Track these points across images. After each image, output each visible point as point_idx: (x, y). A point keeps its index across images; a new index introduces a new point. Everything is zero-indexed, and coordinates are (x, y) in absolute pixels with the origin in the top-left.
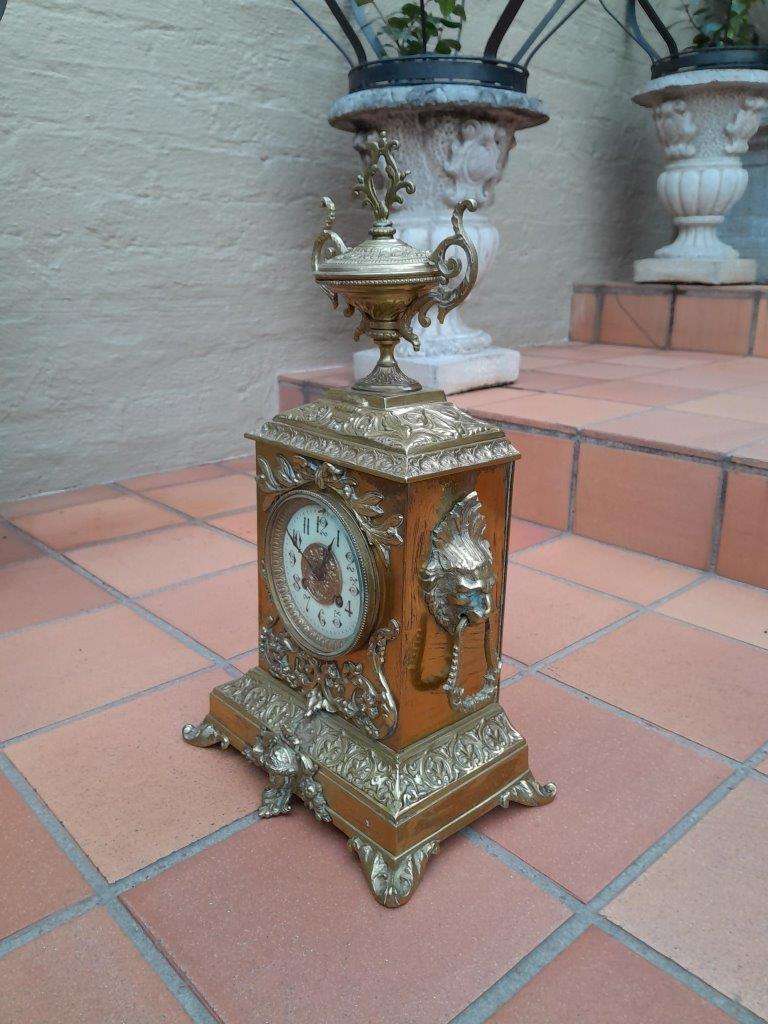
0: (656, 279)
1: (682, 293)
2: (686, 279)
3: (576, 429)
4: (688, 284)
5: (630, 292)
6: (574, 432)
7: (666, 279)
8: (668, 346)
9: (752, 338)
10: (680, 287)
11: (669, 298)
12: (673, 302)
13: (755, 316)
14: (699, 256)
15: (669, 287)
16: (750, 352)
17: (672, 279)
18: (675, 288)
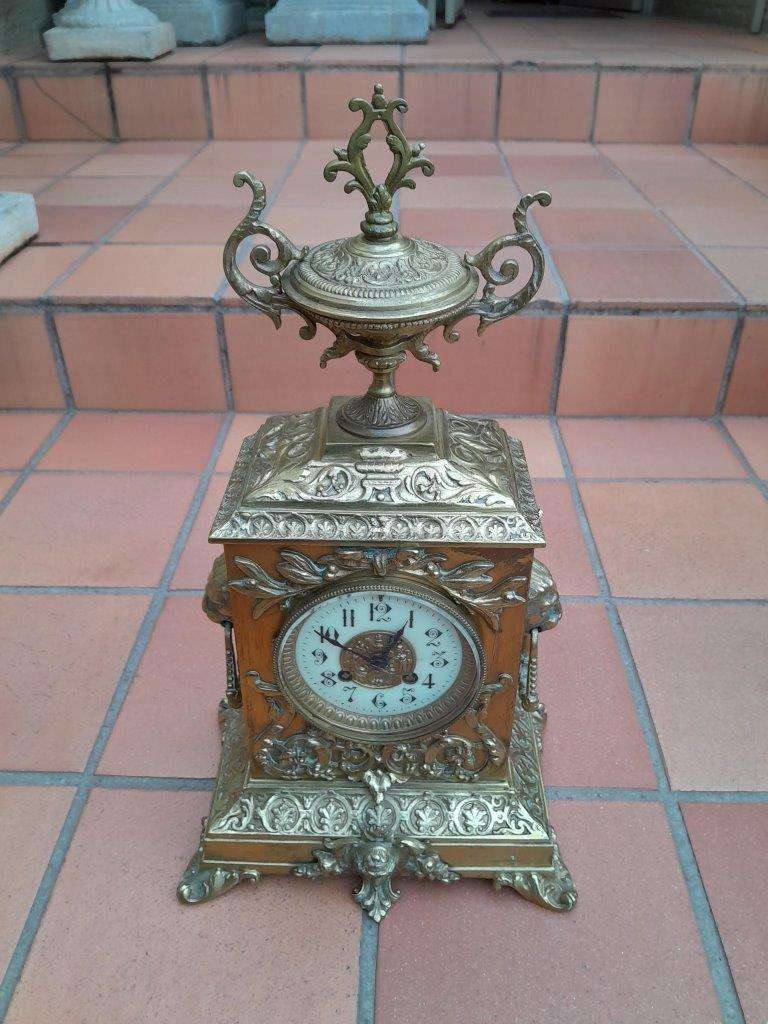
0: (79, 55)
1: (117, 71)
2: (115, 54)
3: (212, 300)
4: (118, 60)
5: (51, 73)
6: (210, 303)
7: (90, 55)
8: (116, 138)
9: (209, 121)
10: (113, 65)
11: (102, 79)
12: (109, 83)
13: (206, 94)
14: (121, 25)
15: (98, 64)
16: (211, 136)
17: (99, 55)
18: (107, 66)
